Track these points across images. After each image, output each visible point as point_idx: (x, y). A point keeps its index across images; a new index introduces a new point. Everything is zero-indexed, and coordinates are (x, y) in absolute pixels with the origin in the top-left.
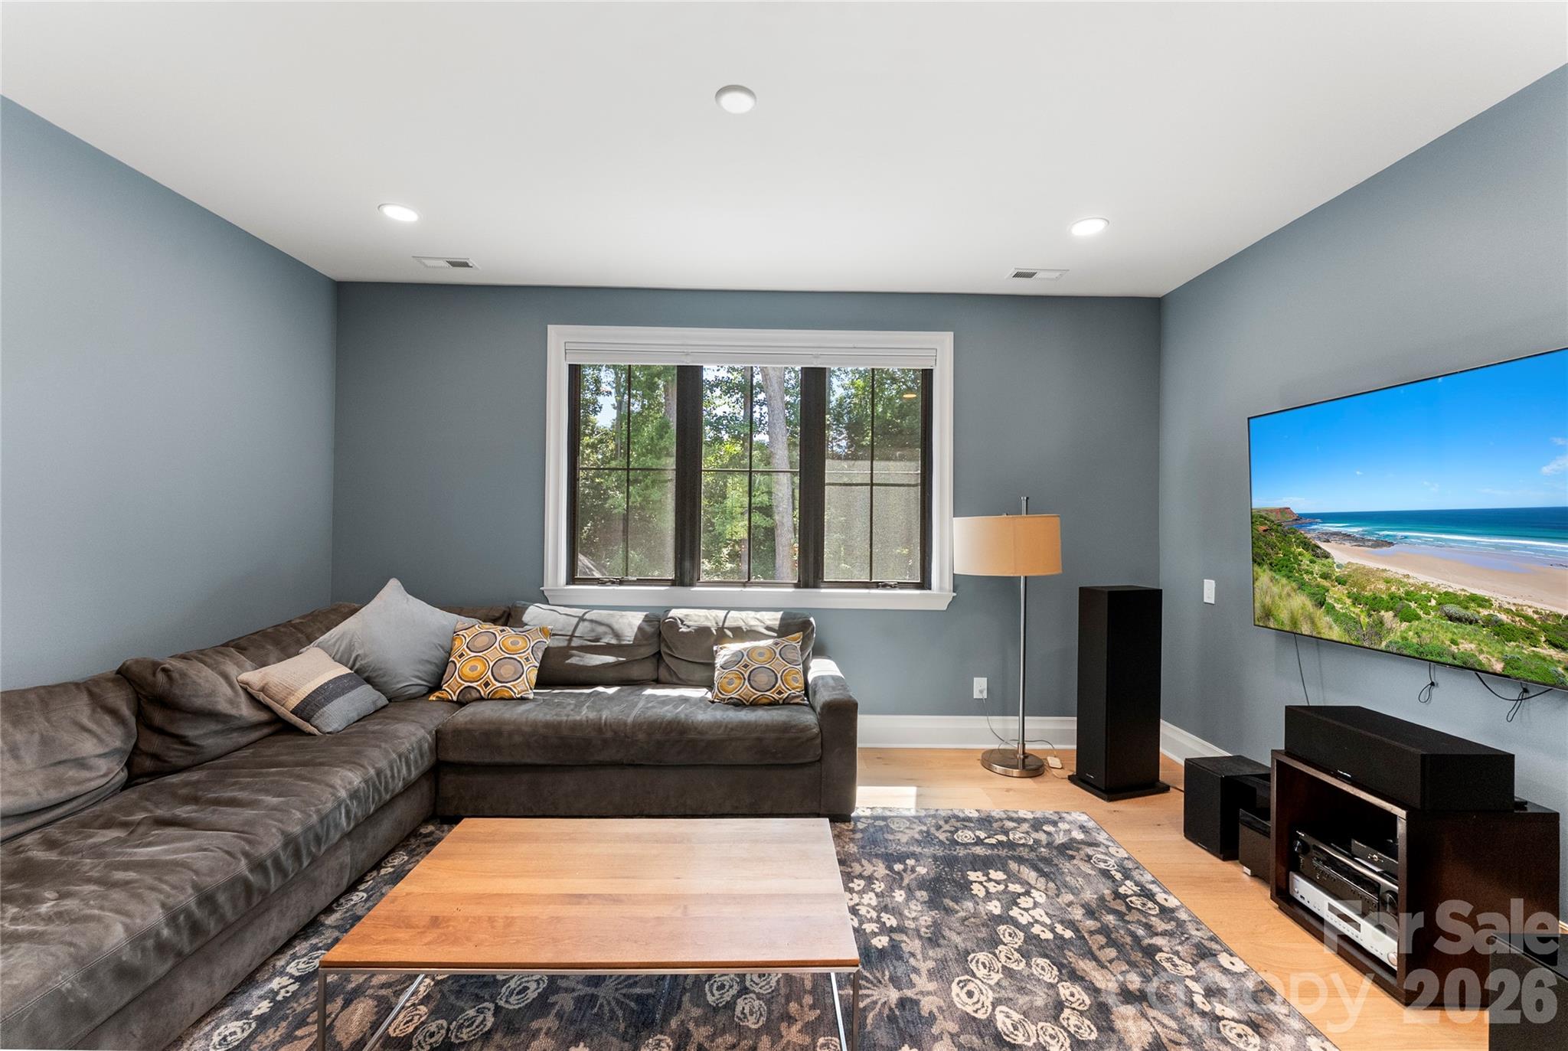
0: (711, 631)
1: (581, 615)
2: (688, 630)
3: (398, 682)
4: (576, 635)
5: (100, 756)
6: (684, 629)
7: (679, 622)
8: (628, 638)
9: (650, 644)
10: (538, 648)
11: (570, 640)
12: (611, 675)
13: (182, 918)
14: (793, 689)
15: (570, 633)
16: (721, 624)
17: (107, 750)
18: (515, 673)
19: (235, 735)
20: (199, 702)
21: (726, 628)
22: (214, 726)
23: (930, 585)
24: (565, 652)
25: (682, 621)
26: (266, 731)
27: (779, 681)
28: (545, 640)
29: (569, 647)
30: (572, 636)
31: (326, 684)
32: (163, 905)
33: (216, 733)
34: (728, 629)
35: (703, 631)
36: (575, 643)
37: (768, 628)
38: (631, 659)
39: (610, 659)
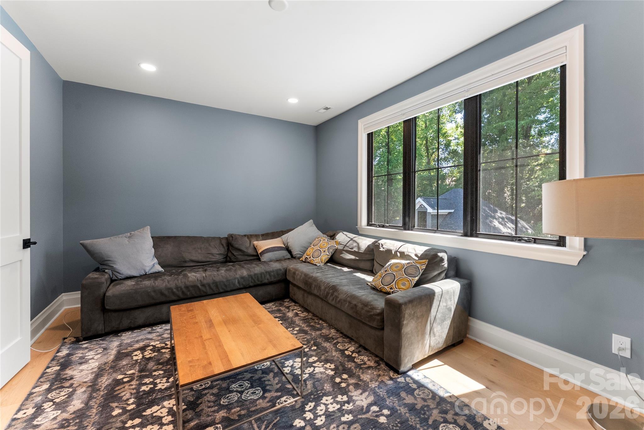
0: (392, 252)
1: (352, 238)
2: (383, 250)
3: (295, 252)
4: (347, 245)
5: (217, 254)
6: (381, 249)
7: (381, 245)
8: (362, 250)
9: (371, 254)
10: (331, 248)
11: (344, 247)
12: (352, 264)
13: (179, 289)
14: (399, 288)
15: (345, 244)
16: (397, 249)
17: (219, 253)
18: (318, 255)
19: (246, 256)
20: (236, 246)
21: (398, 252)
22: (240, 253)
23: (565, 244)
24: (341, 251)
25: (382, 245)
26: (255, 258)
27: (394, 283)
28: (335, 246)
29: (343, 250)
30: (345, 246)
31: (270, 248)
32: (176, 284)
33: (241, 255)
34: (399, 252)
35: (389, 251)
36: (346, 248)
37: (416, 255)
38: (361, 259)
39: (352, 257)
